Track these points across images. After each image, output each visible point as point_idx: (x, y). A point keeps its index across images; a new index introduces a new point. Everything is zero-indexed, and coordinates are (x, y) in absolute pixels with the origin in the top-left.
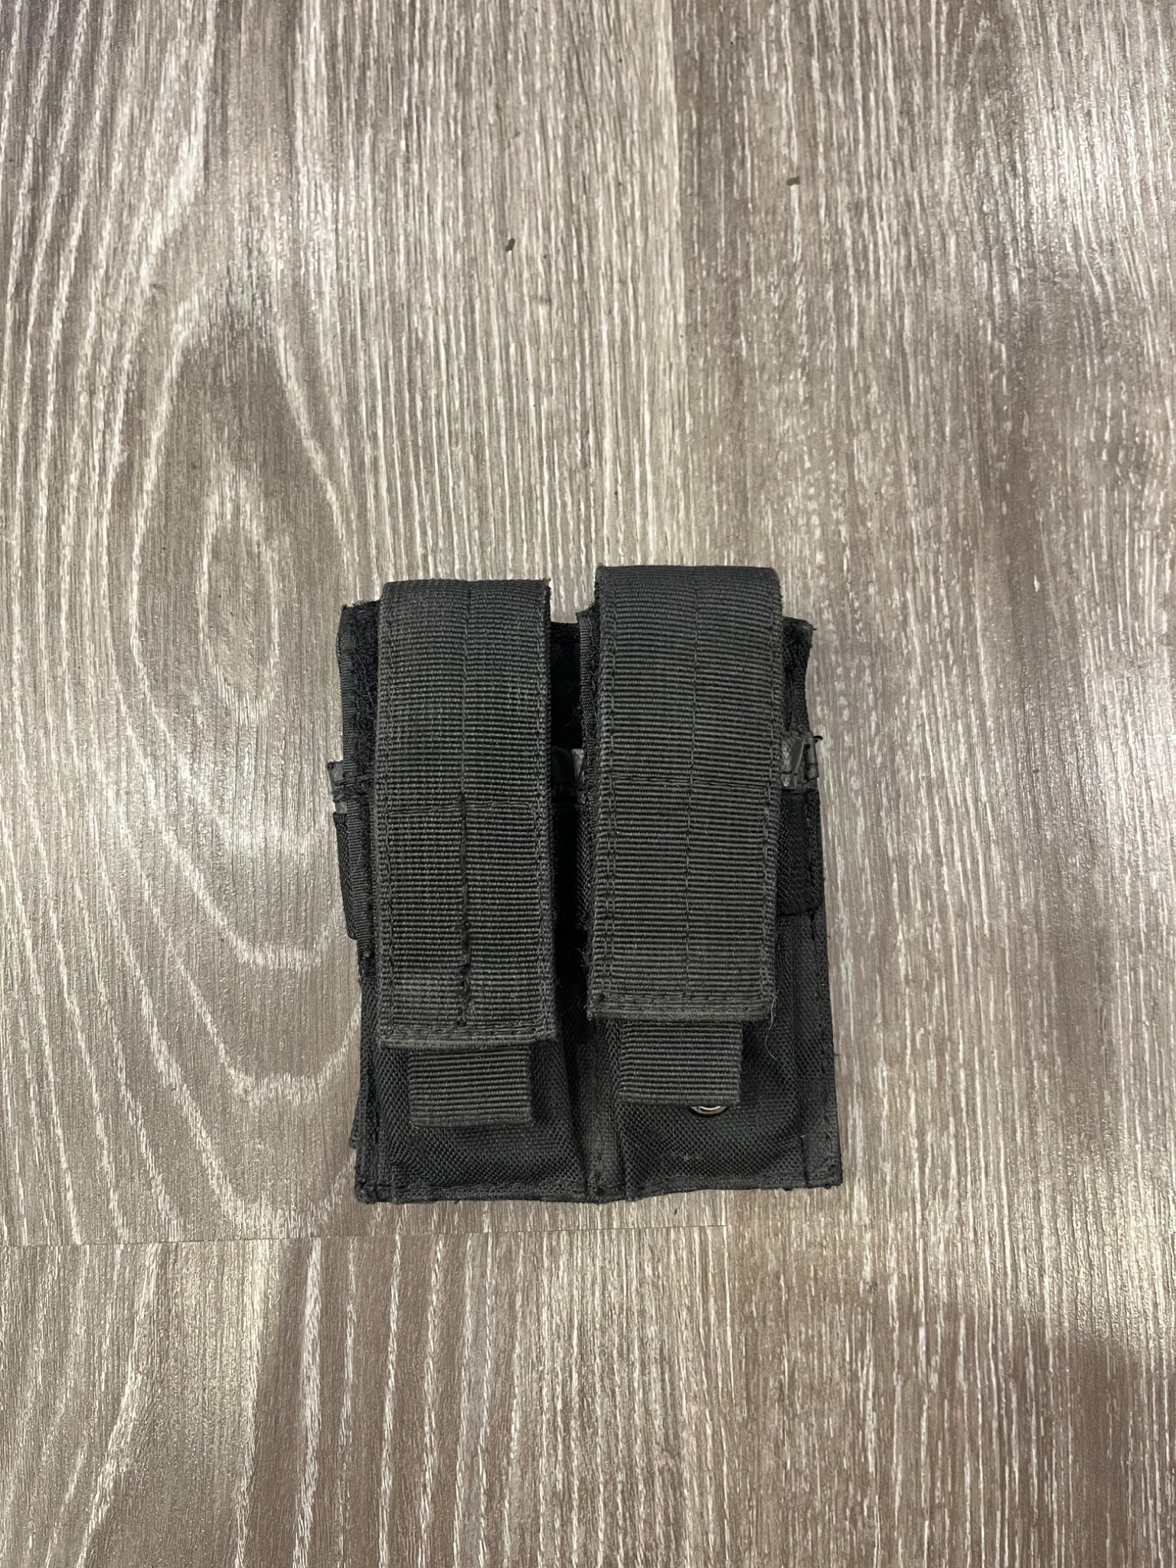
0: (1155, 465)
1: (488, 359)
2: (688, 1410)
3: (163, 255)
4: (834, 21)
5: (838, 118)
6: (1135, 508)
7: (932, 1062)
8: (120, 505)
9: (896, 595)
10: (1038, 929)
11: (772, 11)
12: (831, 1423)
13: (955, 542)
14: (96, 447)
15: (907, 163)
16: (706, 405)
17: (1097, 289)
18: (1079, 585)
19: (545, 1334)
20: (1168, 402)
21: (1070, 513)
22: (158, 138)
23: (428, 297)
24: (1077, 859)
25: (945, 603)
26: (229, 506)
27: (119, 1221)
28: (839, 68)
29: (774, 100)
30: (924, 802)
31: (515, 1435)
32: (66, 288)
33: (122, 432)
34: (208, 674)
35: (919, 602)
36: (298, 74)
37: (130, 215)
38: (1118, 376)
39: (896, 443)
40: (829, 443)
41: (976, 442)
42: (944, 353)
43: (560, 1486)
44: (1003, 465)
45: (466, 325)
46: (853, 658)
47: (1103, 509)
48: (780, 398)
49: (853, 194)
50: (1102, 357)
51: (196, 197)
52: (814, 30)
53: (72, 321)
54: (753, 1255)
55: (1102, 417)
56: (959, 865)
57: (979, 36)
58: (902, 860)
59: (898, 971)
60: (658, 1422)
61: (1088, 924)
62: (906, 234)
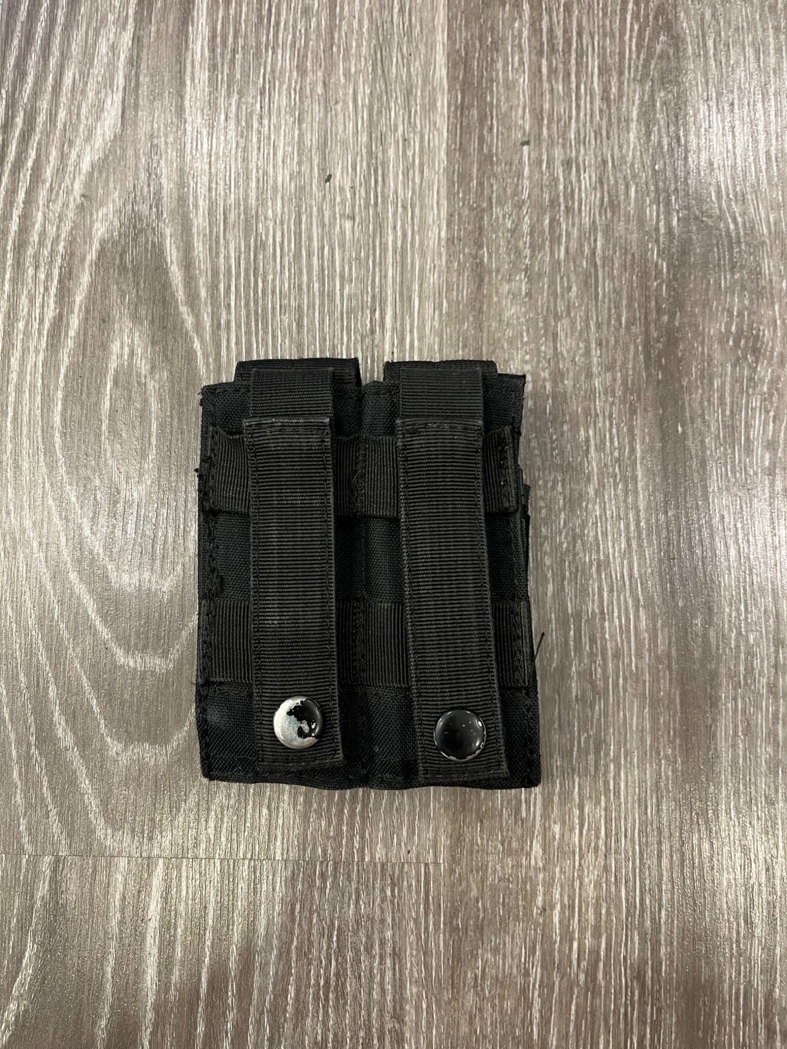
0: (766, 350)
1: (309, 256)
2: (411, 990)
3: (90, 175)
4: (559, 33)
5: (558, 100)
6: (751, 379)
7: (591, 757)
8: (52, 345)
9: (582, 432)
10: (669, 667)
11: (517, 25)
12: (509, 1005)
13: (624, 397)
14: (37, 305)
15: (604, 134)
16: (458, 295)
17: (732, 226)
18: (709, 431)
19: (314, 931)
20: (777, 307)
21: (705, 381)
22: (91, 95)
23: (270, 212)
24: (698, 621)
25: (616, 439)
26: (126, 349)
27: (26, 840)
28: (561, 66)
29: (514, 86)
30: (595, 576)
31: (290, 1002)
32: (23, 195)
33: (56, 296)
34: (106, 465)
35: (598, 437)
36: (190, 53)
37: (70, 146)
38: (743, 288)
39: (588, 326)
40: (541, 324)
41: (643, 329)
42: (624, 267)
43: (319, 1038)
44: (660, 346)
45: (295, 233)
46: (550, 473)
47: (728, 379)
48: (509, 292)
49: (565, 153)
50: (733, 274)
51: (115, 136)
52: (545, 39)
53: (26, 217)
54: (461, 885)
55: (730, 313)
56: (616, 621)
57: (659, 48)
58: (578, 616)
59: (570, 692)
60: (389, 998)
61: (704, 666)
62: (601, 183)
